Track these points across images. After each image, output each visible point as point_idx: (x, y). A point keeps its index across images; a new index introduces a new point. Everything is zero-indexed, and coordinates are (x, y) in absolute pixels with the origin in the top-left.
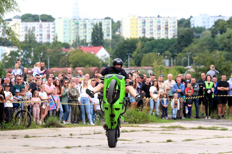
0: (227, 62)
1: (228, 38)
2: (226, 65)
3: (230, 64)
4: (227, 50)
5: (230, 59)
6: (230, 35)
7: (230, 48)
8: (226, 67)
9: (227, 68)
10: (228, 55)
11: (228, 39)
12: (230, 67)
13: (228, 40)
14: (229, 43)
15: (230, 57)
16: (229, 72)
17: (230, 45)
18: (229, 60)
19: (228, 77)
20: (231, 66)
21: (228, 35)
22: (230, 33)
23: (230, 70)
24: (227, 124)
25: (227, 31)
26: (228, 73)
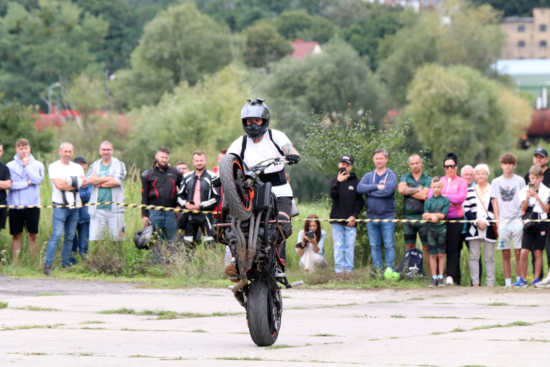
0: (9, 105)
1: (12, 32)
2: (7, 113)
3: (18, 111)
4: (9, 70)
5: (19, 96)
6: (19, 23)
7: (17, 63)
8: (7, 120)
9: (9, 123)
10: (12, 85)
11: (13, 36)
12: (18, 120)
13: (11, 40)
14: (17, 47)
15: (18, 90)
16: (15, 134)
17: (18, 54)
18: (15, 98)
19: (11, 150)
20: (20, 118)
21: (14, 25)
22: (19, 18)
23: (19, 130)
24: (6, 289)
25: (9, 11)
26: (11, 137)
